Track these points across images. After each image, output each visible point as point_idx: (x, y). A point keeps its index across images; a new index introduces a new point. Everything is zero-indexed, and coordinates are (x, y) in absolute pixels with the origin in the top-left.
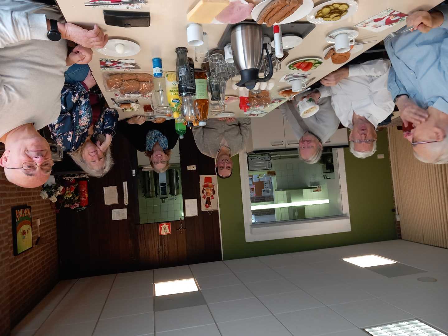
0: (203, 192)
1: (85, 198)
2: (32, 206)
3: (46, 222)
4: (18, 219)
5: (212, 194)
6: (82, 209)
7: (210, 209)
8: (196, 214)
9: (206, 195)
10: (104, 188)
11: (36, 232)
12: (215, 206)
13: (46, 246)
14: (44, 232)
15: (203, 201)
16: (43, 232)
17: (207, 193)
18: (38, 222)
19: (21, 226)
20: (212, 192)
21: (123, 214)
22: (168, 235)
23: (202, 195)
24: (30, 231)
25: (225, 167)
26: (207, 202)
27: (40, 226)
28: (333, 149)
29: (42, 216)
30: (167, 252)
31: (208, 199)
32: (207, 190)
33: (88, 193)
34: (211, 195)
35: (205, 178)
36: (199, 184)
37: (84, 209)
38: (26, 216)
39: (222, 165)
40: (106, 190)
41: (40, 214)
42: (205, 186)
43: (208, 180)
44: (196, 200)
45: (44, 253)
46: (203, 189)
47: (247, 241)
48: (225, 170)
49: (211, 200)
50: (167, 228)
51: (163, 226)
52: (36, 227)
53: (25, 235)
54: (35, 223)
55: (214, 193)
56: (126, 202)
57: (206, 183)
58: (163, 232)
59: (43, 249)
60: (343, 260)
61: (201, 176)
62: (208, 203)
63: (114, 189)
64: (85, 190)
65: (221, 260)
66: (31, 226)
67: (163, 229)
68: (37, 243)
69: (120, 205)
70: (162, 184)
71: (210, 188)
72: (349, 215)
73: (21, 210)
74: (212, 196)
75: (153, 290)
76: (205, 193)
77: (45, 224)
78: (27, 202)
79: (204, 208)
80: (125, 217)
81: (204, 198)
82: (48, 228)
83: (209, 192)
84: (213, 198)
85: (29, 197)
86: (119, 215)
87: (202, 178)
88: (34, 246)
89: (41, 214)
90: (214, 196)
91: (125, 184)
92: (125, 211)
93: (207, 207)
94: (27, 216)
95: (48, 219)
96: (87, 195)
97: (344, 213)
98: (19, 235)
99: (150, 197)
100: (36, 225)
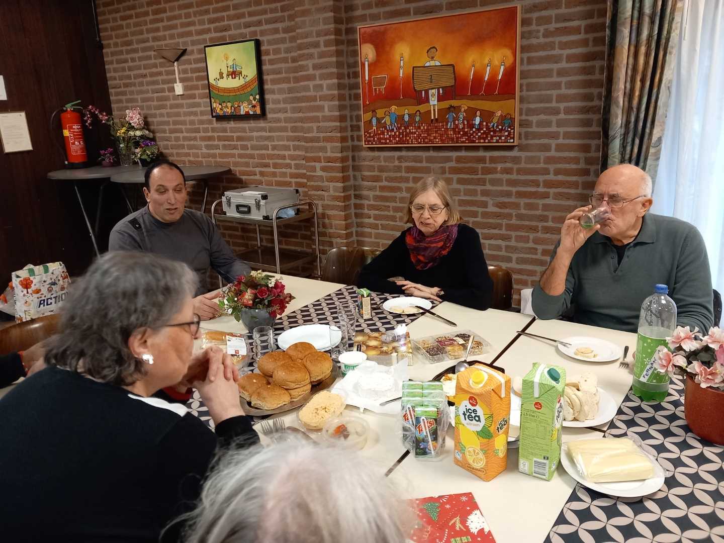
1: (71, 128)
3: (149, 87)
4: (255, 99)
6: (73, 105)
13: (144, 41)
16: (163, 69)
18: (179, 89)
19: (243, 87)
24: (213, 75)
27: (172, 82)
33: (65, 139)
37: (67, 106)
38: (230, 102)
40: (25, 144)
45: (155, 30)
54: (193, 88)
63: (9, 146)
64: (74, 143)
66: (209, 85)
73: (242, 113)
78: (216, 125)
82: (143, 76)
88: (196, 48)
89: (168, 103)
94: (223, 102)
95: (142, 92)
96: (66, 133)
98: (250, 71)
100: (186, 84)
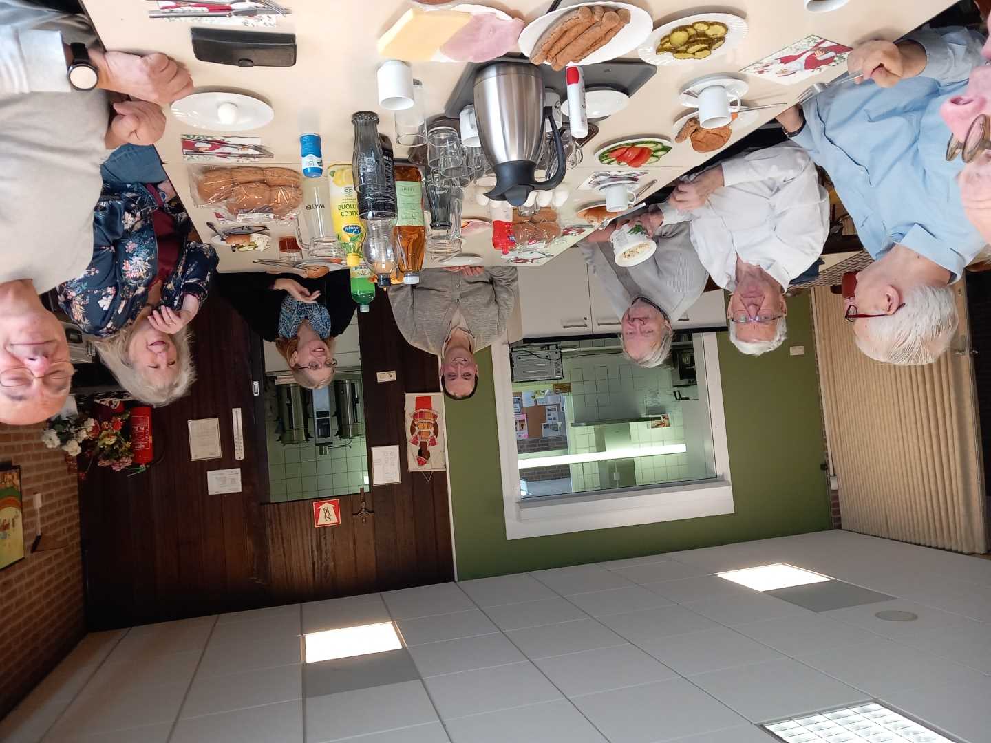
0: (413, 431)
1: (146, 445)
2: (23, 465)
3: (55, 500)
5: (432, 434)
6: (138, 470)
7: (427, 468)
8: (397, 480)
9: (418, 436)
10: (190, 423)
11: (33, 524)
12: (439, 459)
13: (57, 556)
14: (51, 522)
15: (413, 450)
16: (47, 524)
17: (420, 433)
18: (38, 501)
20: (432, 430)
21: (233, 480)
22: (333, 527)
23: (409, 436)
24: (19, 522)
25: (460, 375)
26: (420, 453)
27: (42, 509)
28: (693, 334)
29: (47, 486)
30: (331, 564)
31: (424, 445)
32: (421, 426)
33: (153, 434)
34: (430, 437)
35: (417, 399)
36: (404, 412)
37: (144, 469)
38: (8, 488)
39: (453, 370)
40: (194, 426)
41: (40, 484)
42: (415, 416)
43: (424, 404)
44: (395, 449)
45: (50, 571)
46: (413, 423)
47: (510, 536)
48: (459, 380)
49: (430, 449)
50: (332, 511)
51: (322, 508)
52: (33, 513)
53: (7, 531)
54: (31, 503)
55: (436, 432)
56: (240, 454)
57: (421, 410)
58: (322, 521)
59: (49, 560)
60: (719, 576)
61: (407, 395)
62: (424, 454)
63: (212, 424)
64: (146, 428)
65: (453, 580)
66: (22, 509)
67: (322, 513)
68: (34, 548)
69: (227, 461)
70: (319, 414)
71: (427, 422)
72: (728, 478)
74: (433, 439)
75: (299, 648)
76: (416, 433)
77: (52, 506)
78: (10, 456)
79: (413, 466)
80: (237, 487)
81: (415, 443)
82: (59, 513)
83: (426, 430)
84: (434, 444)
85: (16, 443)
86: (223, 482)
87: (411, 399)
88: (29, 555)
89: (44, 482)
90: (438, 440)
91: (237, 414)
92: (236, 474)
93: (421, 463)
94: (12, 487)
95: (58, 494)
96: (150, 439)
97: (719, 473)
99: (292, 442)
100: (31, 508)
